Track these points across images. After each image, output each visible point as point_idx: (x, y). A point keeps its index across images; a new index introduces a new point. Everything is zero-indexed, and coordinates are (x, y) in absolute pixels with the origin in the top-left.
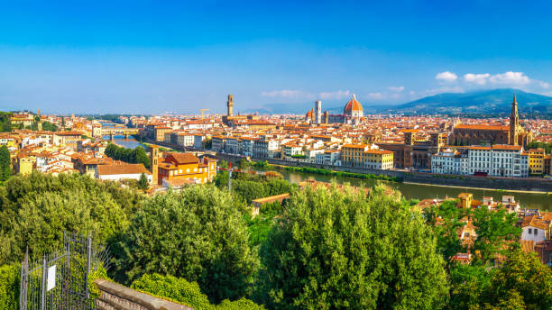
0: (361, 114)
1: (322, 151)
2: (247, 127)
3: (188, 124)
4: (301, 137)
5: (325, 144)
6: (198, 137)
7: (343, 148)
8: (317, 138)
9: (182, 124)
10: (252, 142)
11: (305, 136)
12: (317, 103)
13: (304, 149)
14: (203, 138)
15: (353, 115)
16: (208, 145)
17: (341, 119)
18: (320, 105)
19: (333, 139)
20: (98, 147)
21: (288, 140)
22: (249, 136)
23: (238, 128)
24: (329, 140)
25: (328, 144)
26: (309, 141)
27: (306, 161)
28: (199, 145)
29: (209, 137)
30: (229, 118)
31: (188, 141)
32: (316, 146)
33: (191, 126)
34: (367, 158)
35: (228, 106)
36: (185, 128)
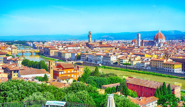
0: (164, 41)
1: (140, 62)
2: (99, 48)
3: (67, 47)
4: (129, 54)
5: (141, 58)
6: (73, 54)
7: (151, 60)
8: (137, 55)
9: (64, 47)
10: (102, 57)
11: (131, 53)
12: (138, 35)
13: (130, 60)
14: (76, 54)
15: (159, 41)
16: (79, 58)
17: (152, 43)
18: (140, 36)
19: (146, 55)
20: (17, 61)
21: (121, 56)
22: (100, 53)
23: (95, 49)
24: (144, 56)
25: (143, 58)
26: (133, 56)
27: (131, 67)
28: (74, 58)
29: (79, 54)
30: (89, 43)
31: (68, 56)
32: (136, 59)
33: (69, 48)
34: (166, 66)
35: (89, 37)
36: (66, 49)
